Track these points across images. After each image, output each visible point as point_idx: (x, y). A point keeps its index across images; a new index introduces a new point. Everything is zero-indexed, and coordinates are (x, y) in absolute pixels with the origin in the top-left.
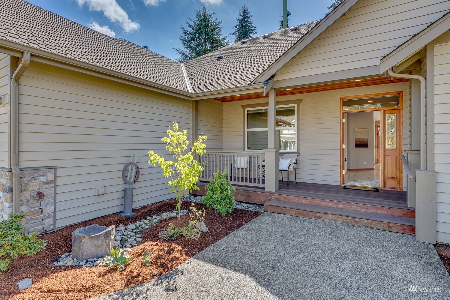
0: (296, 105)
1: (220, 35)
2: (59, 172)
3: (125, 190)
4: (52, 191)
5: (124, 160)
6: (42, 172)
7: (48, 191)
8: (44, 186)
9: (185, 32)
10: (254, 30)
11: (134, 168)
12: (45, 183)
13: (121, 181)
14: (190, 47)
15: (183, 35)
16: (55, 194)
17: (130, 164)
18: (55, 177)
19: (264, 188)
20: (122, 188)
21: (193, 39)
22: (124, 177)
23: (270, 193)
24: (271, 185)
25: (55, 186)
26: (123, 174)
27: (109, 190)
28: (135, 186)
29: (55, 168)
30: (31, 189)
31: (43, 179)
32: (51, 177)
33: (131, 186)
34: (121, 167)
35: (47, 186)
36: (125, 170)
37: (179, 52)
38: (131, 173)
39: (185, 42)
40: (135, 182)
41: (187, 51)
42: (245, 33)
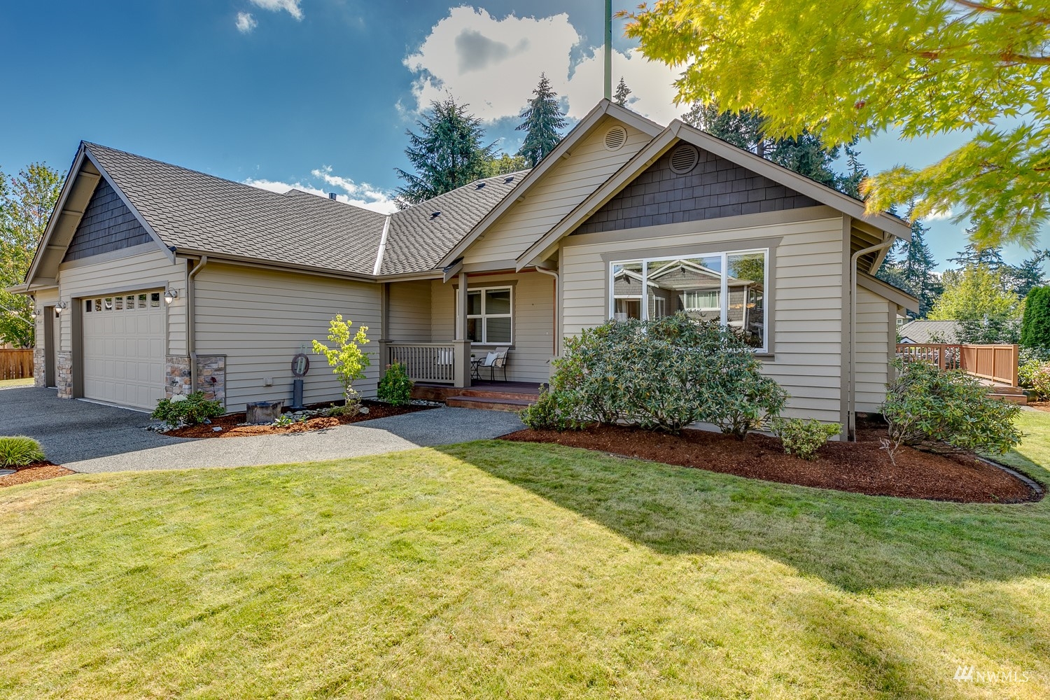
0: (511, 287)
1: (480, 143)
2: (229, 361)
3: (294, 384)
4: (223, 378)
5: (293, 352)
6: (214, 359)
7: (220, 378)
8: (216, 373)
9: (416, 140)
10: (563, 120)
11: (304, 360)
12: (216, 370)
13: (290, 373)
14: (425, 165)
15: (412, 146)
16: (225, 381)
17: (300, 355)
18: (225, 365)
19: (453, 384)
20: (291, 381)
21: (431, 150)
22: (293, 370)
23: (457, 388)
24: (459, 381)
25: (225, 374)
26: (292, 367)
27: (277, 382)
28: (305, 379)
29: (225, 356)
30: (205, 374)
31: (215, 366)
32: (221, 364)
33: (301, 379)
34: (291, 359)
35: (218, 373)
36: (294, 363)
37: (405, 175)
38: (301, 366)
39: (414, 156)
40: (304, 374)
41: (419, 174)
42: (544, 126)
